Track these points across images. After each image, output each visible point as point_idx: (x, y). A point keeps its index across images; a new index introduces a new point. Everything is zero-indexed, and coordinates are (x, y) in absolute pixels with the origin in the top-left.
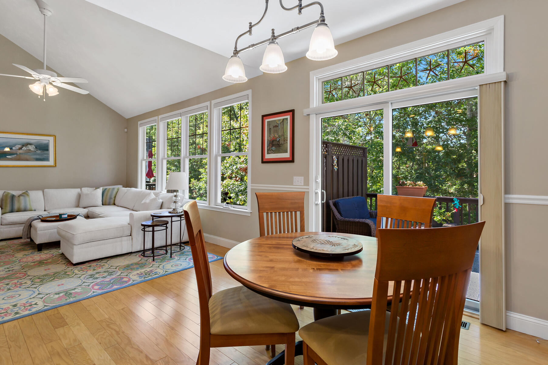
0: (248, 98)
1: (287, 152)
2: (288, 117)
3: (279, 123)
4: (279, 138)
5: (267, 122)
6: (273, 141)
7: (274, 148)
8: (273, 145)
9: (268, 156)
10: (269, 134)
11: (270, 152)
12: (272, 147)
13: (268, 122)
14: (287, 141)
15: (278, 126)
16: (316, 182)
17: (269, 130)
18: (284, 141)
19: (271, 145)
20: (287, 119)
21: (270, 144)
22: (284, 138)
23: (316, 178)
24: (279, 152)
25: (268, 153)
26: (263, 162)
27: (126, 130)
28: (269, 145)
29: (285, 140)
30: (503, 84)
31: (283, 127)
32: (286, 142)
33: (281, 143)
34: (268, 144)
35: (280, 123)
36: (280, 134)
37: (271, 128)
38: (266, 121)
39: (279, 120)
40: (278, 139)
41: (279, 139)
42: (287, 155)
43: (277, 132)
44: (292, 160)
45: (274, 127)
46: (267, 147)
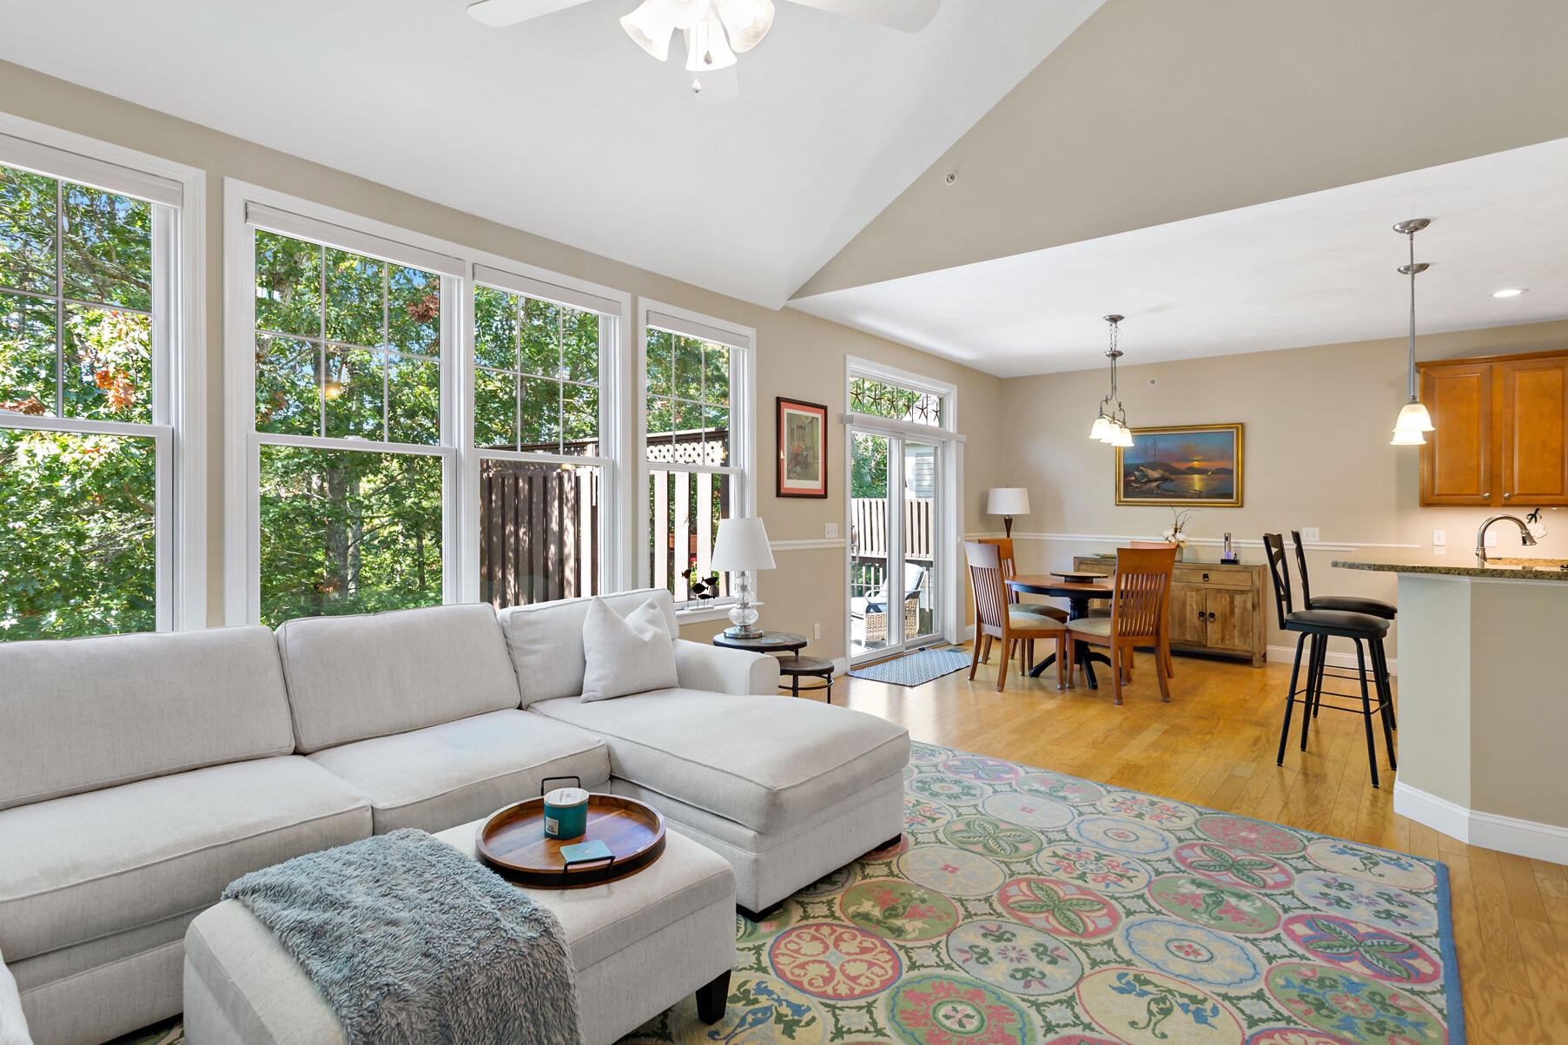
1: (817, 480)
3: (807, 422)
6: (797, 455)
7: (798, 469)
8: (797, 464)
9: (789, 484)
11: (792, 476)
17: (791, 431)
25: (789, 478)
26: (779, 494)
39: (807, 417)
40: (805, 453)
42: (816, 485)
44: (824, 495)
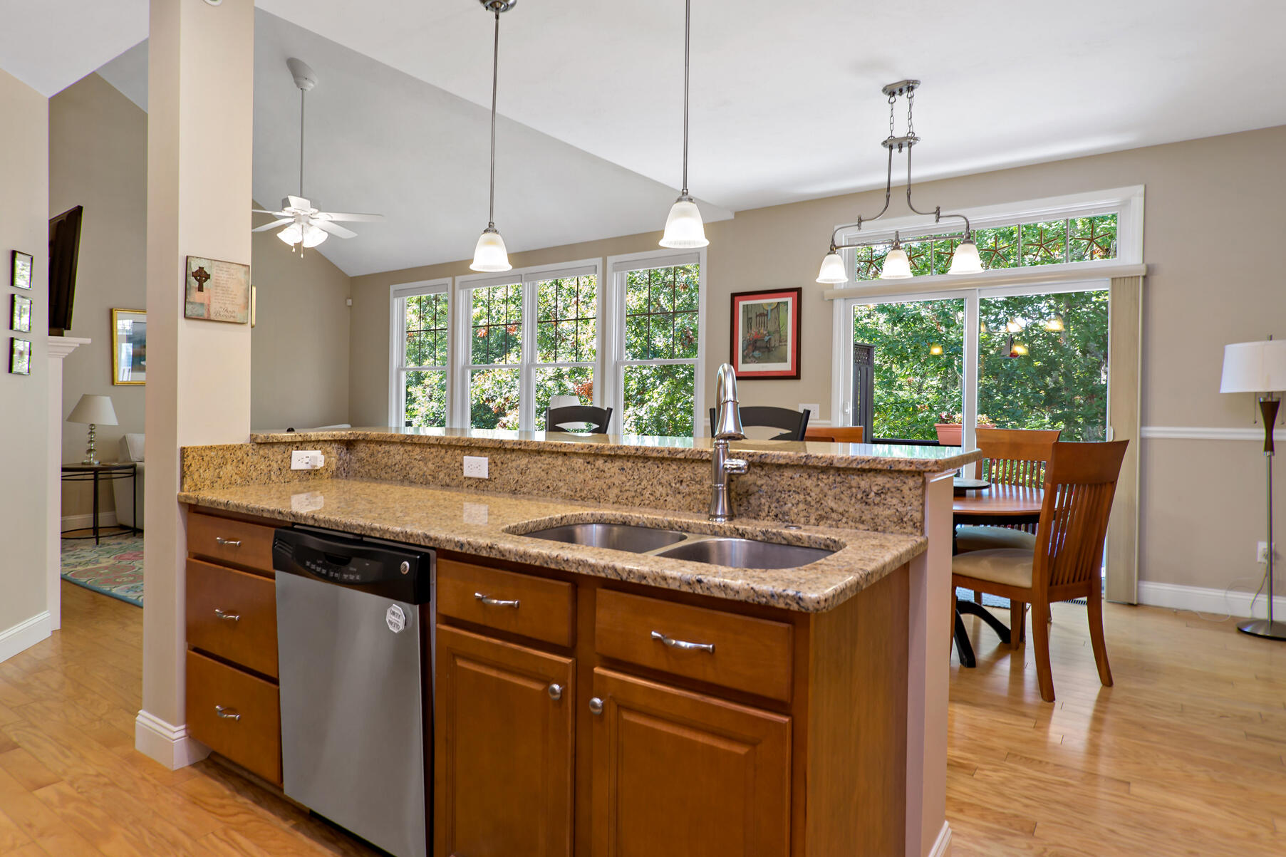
0: (699, 258)
1: (785, 361)
2: (790, 300)
3: (769, 309)
4: (769, 335)
5: (744, 306)
6: (755, 341)
7: (757, 353)
8: (755, 348)
9: (745, 368)
10: (748, 327)
11: (748, 360)
12: (753, 352)
13: (746, 307)
14: (786, 341)
15: (767, 315)
16: (844, 413)
17: (748, 321)
18: (780, 342)
19: (750, 347)
20: (786, 303)
21: (749, 345)
22: (780, 337)
23: (845, 406)
24: (768, 360)
25: (744, 362)
27: (349, 302)
28: (747, 348)
29: (782, 341)
30: (1141, 279)
31: (777, 316)
32: (783, 344)
33: (773, 345)
34: (745, 345)
35: (772, 310)
36: (771, 327)
37: (751, 318)
38: (741, 304)
39: (770, 304)
40: (766, 338)
41: (770, 339)
42: (787, 367)
43: (765, 325)
44: (796, 375)
45: (757, 316)
46: (743, 351)
